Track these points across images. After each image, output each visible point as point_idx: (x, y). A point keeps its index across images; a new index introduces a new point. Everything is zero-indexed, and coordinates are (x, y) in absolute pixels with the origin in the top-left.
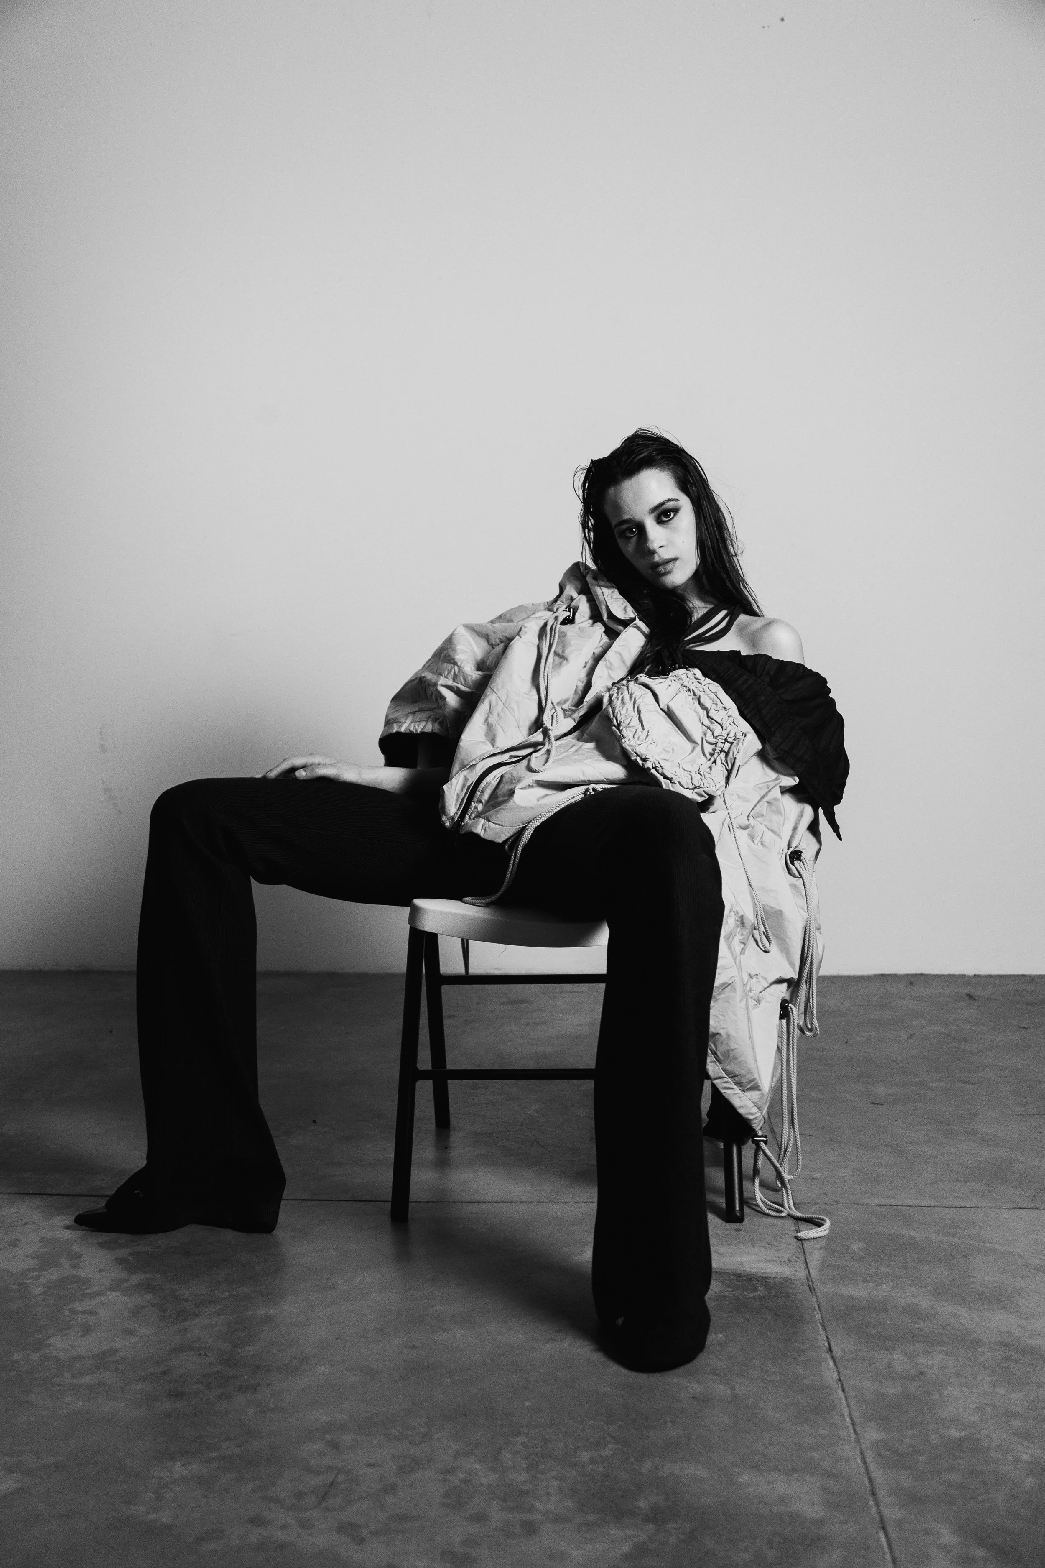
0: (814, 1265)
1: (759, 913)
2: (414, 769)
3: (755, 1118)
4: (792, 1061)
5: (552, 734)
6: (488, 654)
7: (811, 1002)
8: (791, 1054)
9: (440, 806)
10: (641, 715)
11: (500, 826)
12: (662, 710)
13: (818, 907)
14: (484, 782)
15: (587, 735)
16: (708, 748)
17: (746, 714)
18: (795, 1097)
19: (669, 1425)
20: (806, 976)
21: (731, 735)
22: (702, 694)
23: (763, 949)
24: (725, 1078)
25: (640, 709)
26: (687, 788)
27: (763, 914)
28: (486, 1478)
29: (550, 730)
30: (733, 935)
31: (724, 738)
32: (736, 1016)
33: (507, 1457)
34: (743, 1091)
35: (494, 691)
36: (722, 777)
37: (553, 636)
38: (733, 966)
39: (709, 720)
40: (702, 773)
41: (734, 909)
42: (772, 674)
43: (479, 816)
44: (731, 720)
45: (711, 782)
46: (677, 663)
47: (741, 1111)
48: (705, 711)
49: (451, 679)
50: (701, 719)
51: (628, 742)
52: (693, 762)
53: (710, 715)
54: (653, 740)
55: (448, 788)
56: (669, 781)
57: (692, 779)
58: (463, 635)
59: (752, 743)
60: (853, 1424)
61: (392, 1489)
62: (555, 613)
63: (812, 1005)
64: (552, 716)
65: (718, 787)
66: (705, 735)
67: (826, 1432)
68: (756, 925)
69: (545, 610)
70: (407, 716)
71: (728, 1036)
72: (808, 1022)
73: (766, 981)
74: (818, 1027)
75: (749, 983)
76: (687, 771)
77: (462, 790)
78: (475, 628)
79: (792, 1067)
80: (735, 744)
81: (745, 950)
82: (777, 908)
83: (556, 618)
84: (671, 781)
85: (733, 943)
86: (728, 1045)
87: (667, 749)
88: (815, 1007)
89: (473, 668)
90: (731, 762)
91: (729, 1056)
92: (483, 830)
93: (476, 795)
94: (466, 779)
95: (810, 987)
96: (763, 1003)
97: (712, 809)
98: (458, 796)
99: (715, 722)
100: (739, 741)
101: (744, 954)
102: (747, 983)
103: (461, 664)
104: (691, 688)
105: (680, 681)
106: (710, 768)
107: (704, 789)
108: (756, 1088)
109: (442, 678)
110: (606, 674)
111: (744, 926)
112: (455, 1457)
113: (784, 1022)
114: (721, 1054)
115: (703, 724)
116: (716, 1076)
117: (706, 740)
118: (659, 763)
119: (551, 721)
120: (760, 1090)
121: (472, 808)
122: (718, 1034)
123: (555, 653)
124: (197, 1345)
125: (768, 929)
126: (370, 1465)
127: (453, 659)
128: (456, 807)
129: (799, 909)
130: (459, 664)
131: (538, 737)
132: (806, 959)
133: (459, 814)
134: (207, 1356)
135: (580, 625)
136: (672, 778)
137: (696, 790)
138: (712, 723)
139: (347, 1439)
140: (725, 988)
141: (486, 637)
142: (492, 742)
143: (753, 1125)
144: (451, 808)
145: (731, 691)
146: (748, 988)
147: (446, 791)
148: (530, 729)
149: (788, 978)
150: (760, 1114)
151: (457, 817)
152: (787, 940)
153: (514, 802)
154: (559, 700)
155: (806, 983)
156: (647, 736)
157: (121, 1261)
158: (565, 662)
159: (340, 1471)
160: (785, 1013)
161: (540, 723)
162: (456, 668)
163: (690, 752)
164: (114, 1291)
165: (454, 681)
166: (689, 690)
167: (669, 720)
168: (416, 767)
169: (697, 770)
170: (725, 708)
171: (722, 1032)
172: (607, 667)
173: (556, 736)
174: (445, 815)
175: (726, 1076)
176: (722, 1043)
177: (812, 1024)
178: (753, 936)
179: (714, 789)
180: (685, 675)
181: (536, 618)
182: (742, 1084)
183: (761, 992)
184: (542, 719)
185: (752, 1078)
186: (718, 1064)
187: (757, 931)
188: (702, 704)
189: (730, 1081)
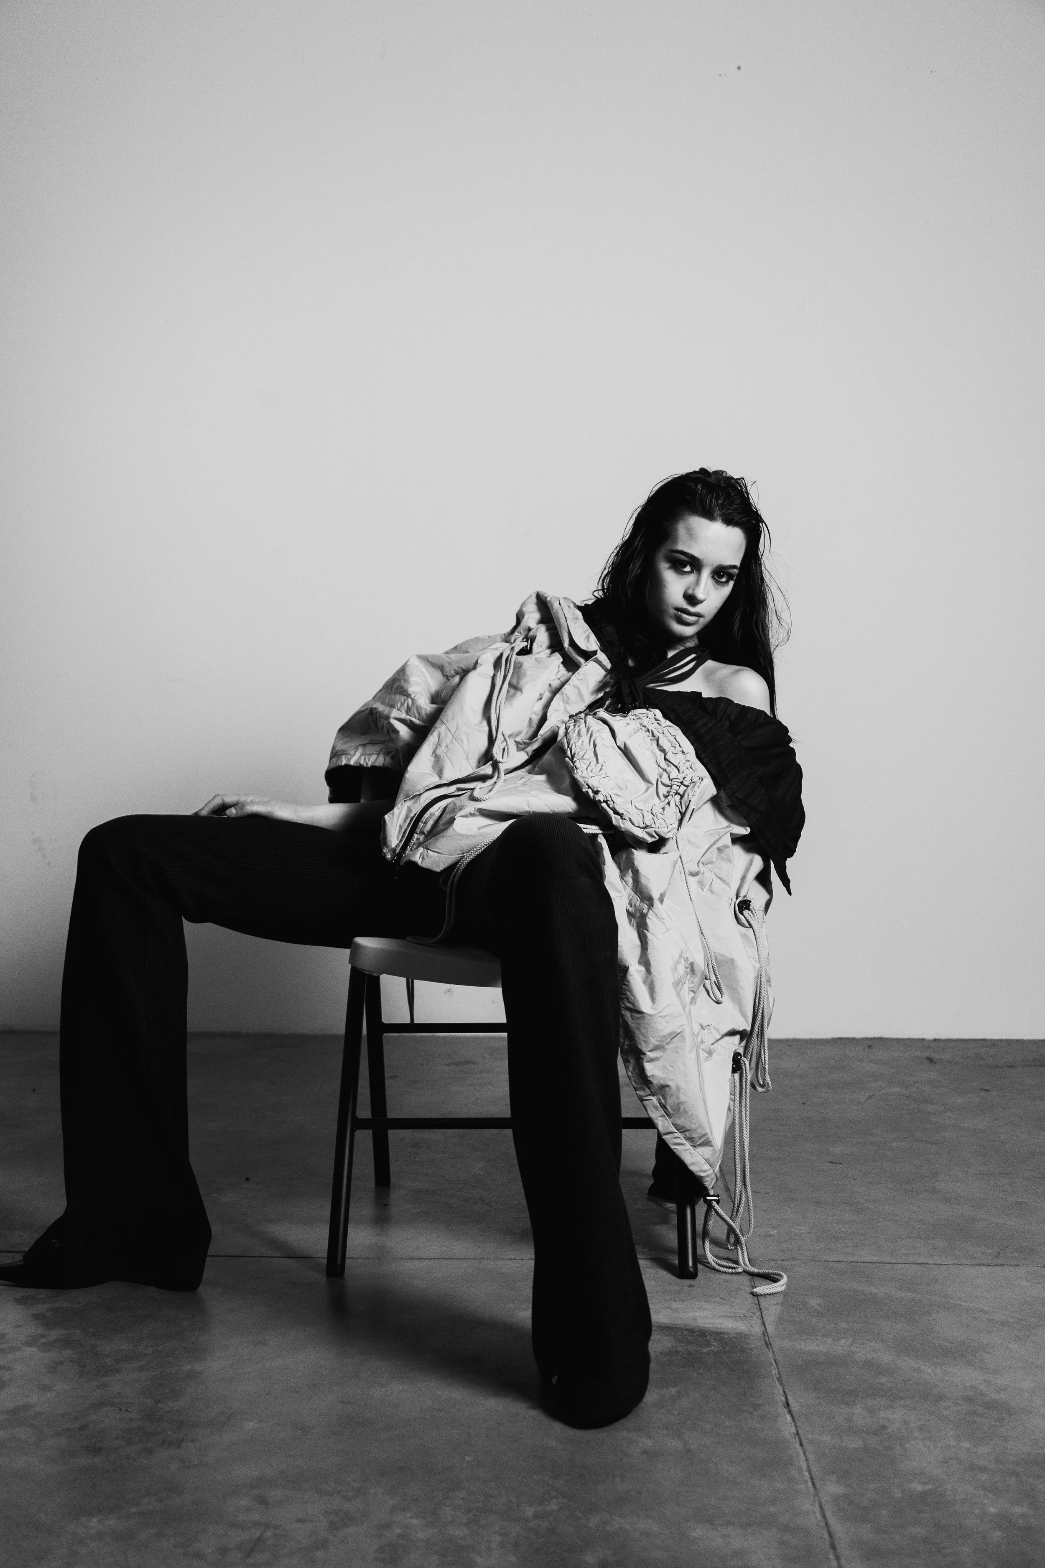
0: (770, 1320)
1: (710, 961)
2: (358, 803)
3: (707, 1176)
4: (744, 1117)
5: (502, 767)
6: (443, 687)
7: (763, 1057)
8: (744, 1110)
9: (381, 837)
10: (597, 749)
11: (439, 855)
12: (619, 747)
13: (768, 959)
14: (428, 813)
15: (539, 767)
16: (663, 790)
17: (702, 757)
18: (747, 1155)
19: (618, 1480)
20: (757, 1030)
21: (688, 778)
22: (661, 736)
23: (716, 1000)
24: (675, 1134)
25: (596, 742)
26: (637, 827)
27: (715, 964)
28: (422, 1532)
29: (500, 762)
30: (683, 982)
31: (680, 781)
32: (686, 1067)
33: (446, 1512)
34: (694, 1146)
35: (443, 723)
36: (675, 820)
37: (508, 668)
38: (682, 1015)
39: (666, 763)
40: (654, 813)
41: (684, 956)
42: (732, 718)
43: (420, 845)
44: (688, 764)
45: (664, 823)
46: (637, 701)
47: (693, 1168)
48: (663, 753)
49: (403, 711)
50: (658, 761)
51: (580, 773)
52: (646, 801)
53: (667, 757)
54: (606, 774)
55: (390, 817)
56: (619, 817)
57: (643, 817)
58: (417, 666)
59: (708, 788)
60: (812, 1478)
61: (324, 1544)
62: (512, 644)
63: (763, 1059)
64: (504, 749)
65: (670, 828)
66: (661, 776)
67: (783, 1486)
68: (708, 974)
69: (502, 641)
70: (357, 748)
71: (678, 1088)
72: (760, 1078)
73: (719, 1033)
74: (770, 1083)
75: (701, 1034)
76: (639, 809)
77: (405, 821)
78: (430, 659)
79: (745, 1124)
80: (691, 786)
81: (696, 1000)
82: (729, 956)
83: (513, 649)
84: (621, 817)
85: (682, 991)
86: (678, 1097)
87: (621, 786)
88: (767, 1062)
89: (428, 701)
90: (685, 806)
91: (679, 1110)
92: (421, 858)
93: (419, 826)
94: (409, 810)
95: (761, 1041)
96: (714, 1056)
97: (663, 850)
98: (401, 827)
99: (672, 765)
100: (695, 785)
101: (695, 1004)
102: (698, 1033)
103: (415, 697)
104: (650, 728)
105: (640, 720)
106: (663, 809)
107: (656, 829)
108: (707, 1143)
109: (395, 710)
110: (563, 708)
111: (694, 974)
112: (392, 1511)
113: (737, 1076)
114: (671, 1108)
115: (659, 766)
116: (667, 1131)
117: (661, 781)
118: (611, 797)
119: (501, 753)
120: (711, 1146)
121: (415, 840)
122: (668, 1086)
123: (510, 684)
124: (118, 1400)
125: (720, 980)
126: (299, 1520)
127: (407, 691)
128: (398, 839)
129: (751, 960)
130: (412, 696)
131: (487, 769)
132: (757, 1012)
133: (401, 846)
134: (128, 1411)
135: (537, 656)
136: (623, 814)
137: (647, 830)
138: (668, 766)
139: (276, 1494)
140: (673, 1038)
141: (441, 668)
142: (439, 773)
143: (705, 1183)
144: (392, 840)
145: (689, 733)
146: (699, 1040)
147: (387, 821)
148: (479, 762)
149: (741, 1030)
150: (712, 1171)
151: (399, 849)
152: (739, 990)
153: (454, 830)
154: (510, 733)
155: (758, 1038)
156: (601, 769)
157: (37, 1317)
158: (519, 693)
159: (268, 1526)
160: (737, 1066)
161: (489, 757)
162: (410, 700)
163: (644, 790)
164: (31, 1346)
165: (407, 714)
166: (648, 731)
167: (625, 759)
168: (359, 801)
169: (649, 810)
170: (683, 752)
171: (669, 1083)
172: (563, 701)
173: (506, 770)
174: (387, 847)
175: (676, 1131)
176: (672, 1095)
177: (764, 1080)
178: (704, 986)
179: (666, 830)
180: (645, 715)
181: (493, 649)
182: (693, 1139)
183: (713, 1044)
184: (492, 751)
185: (704, 1132)
186: (667, 1118)
187: (709, 981)
188: (660, 745)
189: (681, 1136)
